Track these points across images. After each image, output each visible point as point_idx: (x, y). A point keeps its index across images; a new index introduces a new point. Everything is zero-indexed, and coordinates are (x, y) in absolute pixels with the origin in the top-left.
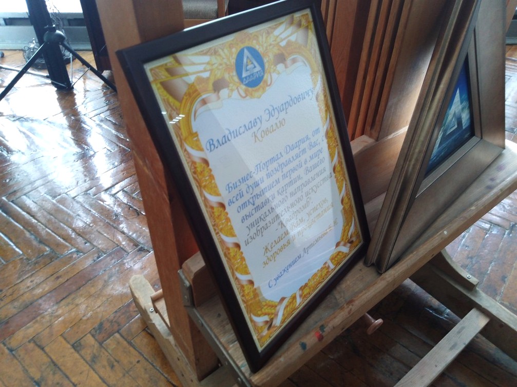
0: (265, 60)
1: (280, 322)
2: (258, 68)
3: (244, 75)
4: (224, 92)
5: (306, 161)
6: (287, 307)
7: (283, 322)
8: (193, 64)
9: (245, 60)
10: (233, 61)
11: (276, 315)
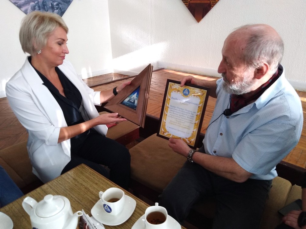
0: (190, 93)
1: (165, 135)
2: (188, 93)
3: (184, 92)
4: (179, 92)
5: (188, 115)
6: (168, 134)
7: (166, 135)
8: (176, 86)
9: (186, 90)
10: (183, 89)
11: (166, 133)
